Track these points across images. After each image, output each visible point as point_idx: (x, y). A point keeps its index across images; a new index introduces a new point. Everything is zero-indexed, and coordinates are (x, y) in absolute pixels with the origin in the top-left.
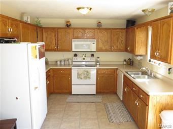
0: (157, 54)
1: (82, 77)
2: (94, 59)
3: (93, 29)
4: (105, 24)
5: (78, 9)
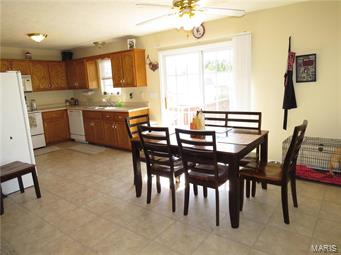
0: (122, 81)
3: (22, 60)
5: (30, 35)
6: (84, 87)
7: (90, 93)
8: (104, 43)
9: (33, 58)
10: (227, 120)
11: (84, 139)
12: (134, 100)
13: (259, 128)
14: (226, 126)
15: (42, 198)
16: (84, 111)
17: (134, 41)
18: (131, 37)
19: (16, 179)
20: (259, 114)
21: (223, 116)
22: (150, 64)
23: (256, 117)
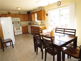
0: (39, 19)
1: (18, 29)
2: (19, 24)
3: (18, 14)
4: (21, 13)
5: (17, 8)
6: (31, 20)
7: (33, 22)
8: (36, 9)
9: (21, 14)
10: (64, 31)
11: (31, 33)
12: (42, 24)
13: (75, 35)
14: (64, 33)
15: (14, 48)
16: (31, 26)
17: (42, 8)
18: (41, 7)
19: (10, 43)
20: (75, 30)
21: (63, 30)
22: (46, 14)
23: (74, 31)
